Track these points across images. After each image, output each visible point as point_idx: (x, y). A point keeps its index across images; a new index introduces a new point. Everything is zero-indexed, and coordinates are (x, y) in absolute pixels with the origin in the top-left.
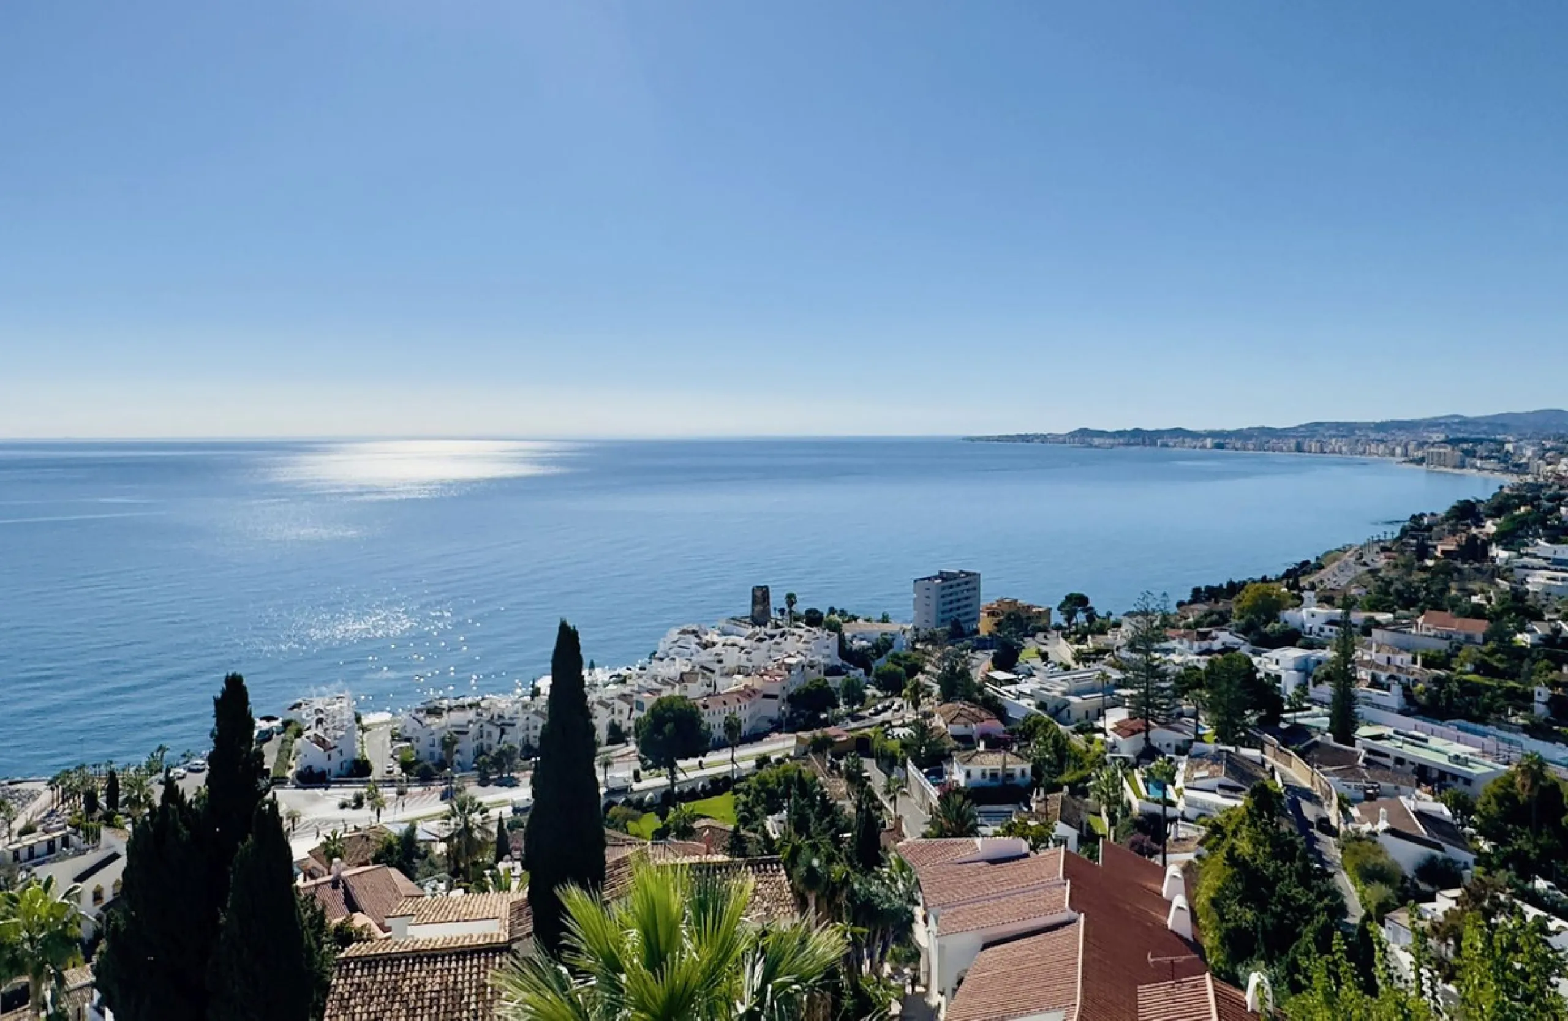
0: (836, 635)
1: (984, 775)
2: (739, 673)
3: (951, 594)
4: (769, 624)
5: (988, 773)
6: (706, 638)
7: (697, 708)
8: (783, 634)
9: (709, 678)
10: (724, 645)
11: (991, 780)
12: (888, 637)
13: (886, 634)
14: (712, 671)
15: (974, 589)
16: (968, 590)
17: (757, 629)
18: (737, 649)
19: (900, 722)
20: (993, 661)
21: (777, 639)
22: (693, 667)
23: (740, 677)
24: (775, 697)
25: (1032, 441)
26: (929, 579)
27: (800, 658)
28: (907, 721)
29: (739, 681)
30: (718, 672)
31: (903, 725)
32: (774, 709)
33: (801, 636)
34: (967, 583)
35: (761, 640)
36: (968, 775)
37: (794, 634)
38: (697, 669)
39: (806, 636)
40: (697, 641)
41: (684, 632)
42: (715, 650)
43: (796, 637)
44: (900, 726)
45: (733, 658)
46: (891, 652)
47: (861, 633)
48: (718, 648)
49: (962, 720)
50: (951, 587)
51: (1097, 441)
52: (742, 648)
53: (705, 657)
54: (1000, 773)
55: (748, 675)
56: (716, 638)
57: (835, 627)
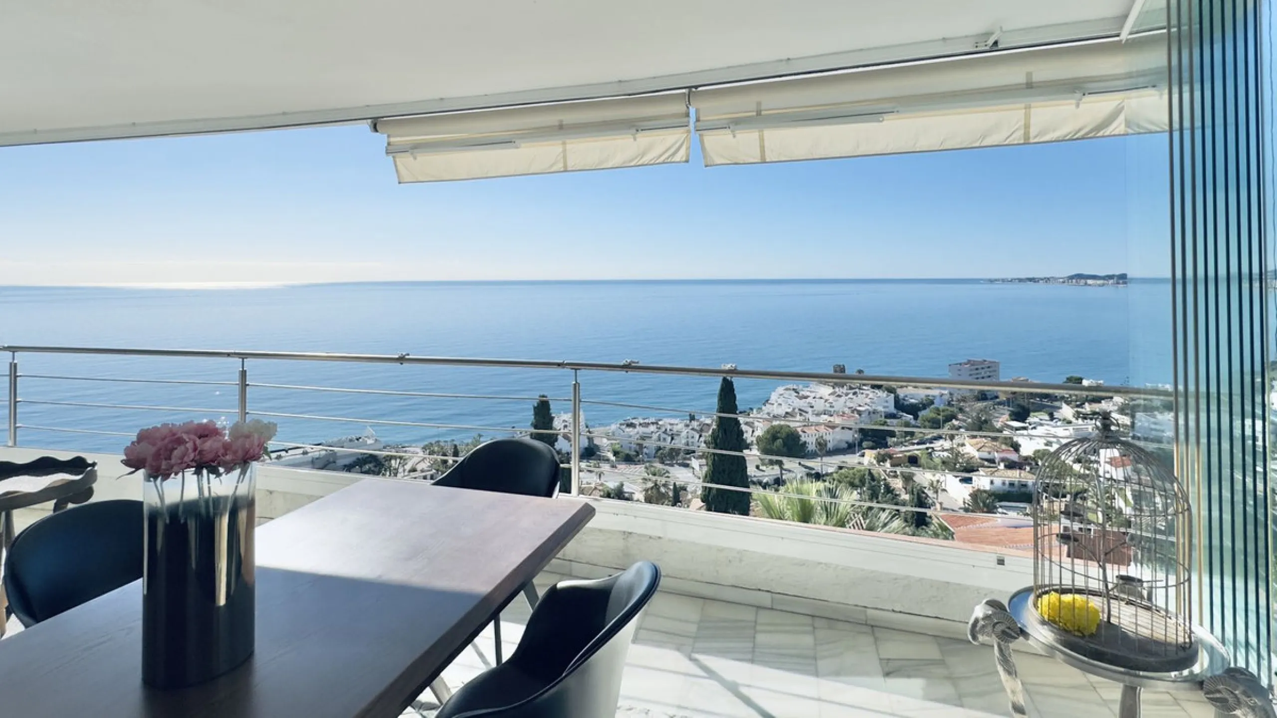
0: (892, 395)
1: (1004, 484)
2: (825, 414)
3: (977, 374)
4: (845, 387)
5: (1007, 483)
6: (801, 393)
7: (798, 433)
8: (855, 394)
9: (804, 416)
10: (814, 398)
11: (1009, 487)
12: (931, 398)
13: (929, 396)
14: (807, 412)
15: (995, 371)
16: (990, 372)
17: (837, 389)
18: (823, 401)
19: (940, 448)
20: (1010, 415)
21: (851, 396)
22: (794, 409)
23: (826, 417)
24: (850, 429)
25: (1038, 281)
26: (960, 364)
27: (867, 407)
28: (945, 448)
29: (825, 418)
30: (810, 412)
31: (944, 450)
32: (849, 436)
33: (867, 395)
34: (989, 367)
35: (839, 396)
36: (992, 482)
37: (862, 393)
38: (797, 410)
39: (871, 395)
40: (796, 394)
41: (787, 389)
42: (808, 400)
43: (864, 396)
44: (940, 451)
45: (820, 405)
46: (932, 406)
47: (910, 395)
48: (810, 400)
49: (987, 449)
50: (977, 369)
51: (1090, 282)
52: (826, 401)
53: (802, 404)
54: (1016, 483)
55: (831, 416)
56: (808, 394)
57: (891, 390)
